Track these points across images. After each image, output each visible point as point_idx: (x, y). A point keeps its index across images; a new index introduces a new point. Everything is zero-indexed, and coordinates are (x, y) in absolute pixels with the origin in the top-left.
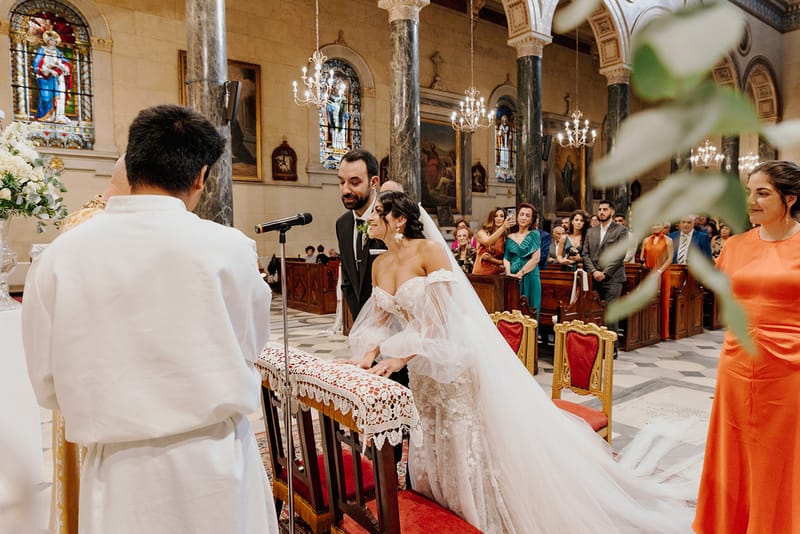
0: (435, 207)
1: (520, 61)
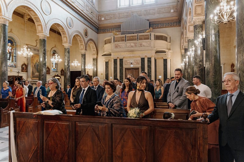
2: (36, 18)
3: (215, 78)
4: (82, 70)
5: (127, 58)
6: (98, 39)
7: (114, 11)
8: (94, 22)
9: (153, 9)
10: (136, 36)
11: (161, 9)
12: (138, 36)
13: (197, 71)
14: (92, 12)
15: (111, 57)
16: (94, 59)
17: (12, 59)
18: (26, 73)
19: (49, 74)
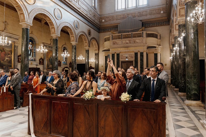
0: (3, 67)
1: (23, 29)
2: (50, 22)
3: (194, 70)
4: (86, 63)
5: (122, 53)
6: (99, 37)
7: (113, 14)
8: (95, 23)
9: (145, 12)
10: (131, 34)
11: (152, 10)
12: (132, 34)
13: (181, 64)
14: (94, 16)
15: (109, 52)
16: (96, 54)
17: (33, 55)
18: (43, 65)
19: (60, 66)
